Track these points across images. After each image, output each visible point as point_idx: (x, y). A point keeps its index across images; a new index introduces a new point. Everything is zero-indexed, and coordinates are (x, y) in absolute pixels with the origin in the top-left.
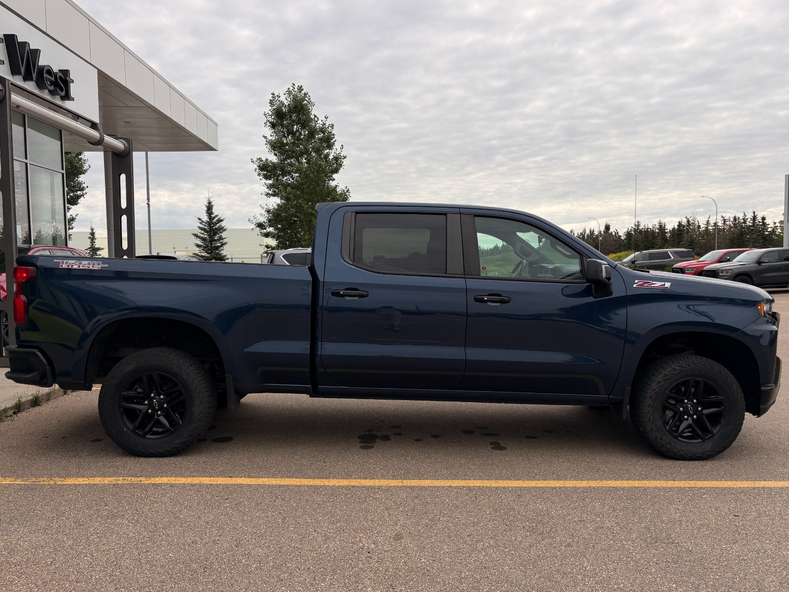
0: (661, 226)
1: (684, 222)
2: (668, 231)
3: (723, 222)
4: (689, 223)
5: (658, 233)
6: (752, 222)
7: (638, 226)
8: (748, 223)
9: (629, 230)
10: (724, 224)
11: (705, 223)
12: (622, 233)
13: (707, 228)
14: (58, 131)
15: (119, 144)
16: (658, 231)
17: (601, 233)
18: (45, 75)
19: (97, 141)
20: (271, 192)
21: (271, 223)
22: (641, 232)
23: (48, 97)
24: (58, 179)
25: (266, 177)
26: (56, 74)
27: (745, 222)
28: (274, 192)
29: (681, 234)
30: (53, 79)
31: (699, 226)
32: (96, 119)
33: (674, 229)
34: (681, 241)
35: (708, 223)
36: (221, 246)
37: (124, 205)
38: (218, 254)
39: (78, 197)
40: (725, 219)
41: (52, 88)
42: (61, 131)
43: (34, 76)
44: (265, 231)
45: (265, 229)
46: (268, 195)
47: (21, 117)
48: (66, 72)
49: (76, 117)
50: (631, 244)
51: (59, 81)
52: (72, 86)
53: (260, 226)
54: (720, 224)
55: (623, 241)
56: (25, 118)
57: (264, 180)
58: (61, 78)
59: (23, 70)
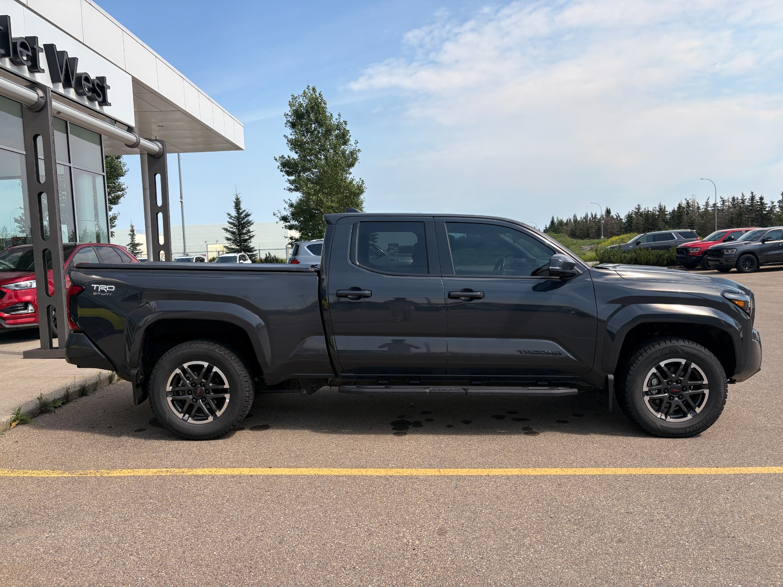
0: (661, 209)
1: (684, 204)
2: (668, 213)
3: (722, 203)
4: (688, 205)
5: (658, 216)
6: (750, 202)
7: (639, 209)
8: (746, 203)
9: (630, 213)
10: (723, 204)
11: (704, 204)
12: (623, 216)
13: (706, 209)
14: (97, 136)
15: (155, 147)
16: (658, 213)
17: (603, 217)
18: (83, 82)
19: (133, 143)
20: (293, 187)
21: (295, 215)
22: (641, 214)
23: (87, 103)
24: (100, 181)
25: (289, 174)
26: (93, 82)
27: (743, 202)
28: (296, 187)
29: (681, 216)
30: (91, 86)
31: (699, 208)
32: (132, 123)
33: (674, 211)
34: (681, 222)
35: (707, 204)
36: (249, 239)
37: (160, 203)
38: (246, 246)
39: (118, 197)
40: (724, 200)
41: (90, 94)
42: (100, 135)
43: (73, 83)
44: (288, 224)
45: (289, 222)
46: (290, 190)
47: (64, 123)
48: (102, 79)
49: (115, 121)
50: (631, 227)
51: (96, 87)
52: (109, 92)
53: (284, 219)
54: (719, 205)
55: (624, 224)
56: (67, 125)
57: (286, 177)
58: (98, 85)
59: (62, 77)
